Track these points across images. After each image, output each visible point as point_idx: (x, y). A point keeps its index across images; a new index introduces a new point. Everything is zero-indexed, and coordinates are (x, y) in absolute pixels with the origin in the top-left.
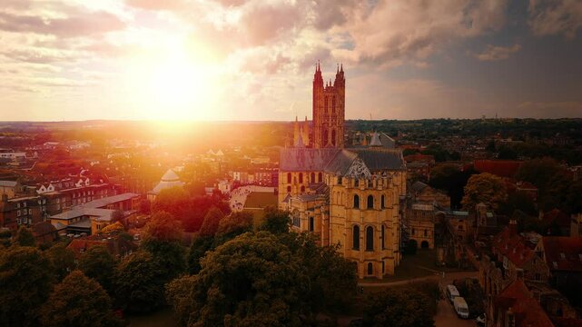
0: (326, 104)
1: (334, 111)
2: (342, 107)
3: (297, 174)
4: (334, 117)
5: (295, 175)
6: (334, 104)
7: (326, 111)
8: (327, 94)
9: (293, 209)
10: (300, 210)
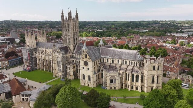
0: (73, 27)
7: (74, 30)
9: (110, 76)
10: (115, 76)
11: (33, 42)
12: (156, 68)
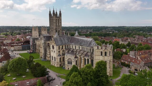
0: (56, 22)
1: (58, 24)
2: (61, 23)
3: (62, 46)
4: (59, 26)
5: (61, 47)
6: (58, 22)
7: (56, 24)
8: (56, 18)
9: (68, 58)
10: (72, 59)
11: (36, 34)
12: (104, 54)
